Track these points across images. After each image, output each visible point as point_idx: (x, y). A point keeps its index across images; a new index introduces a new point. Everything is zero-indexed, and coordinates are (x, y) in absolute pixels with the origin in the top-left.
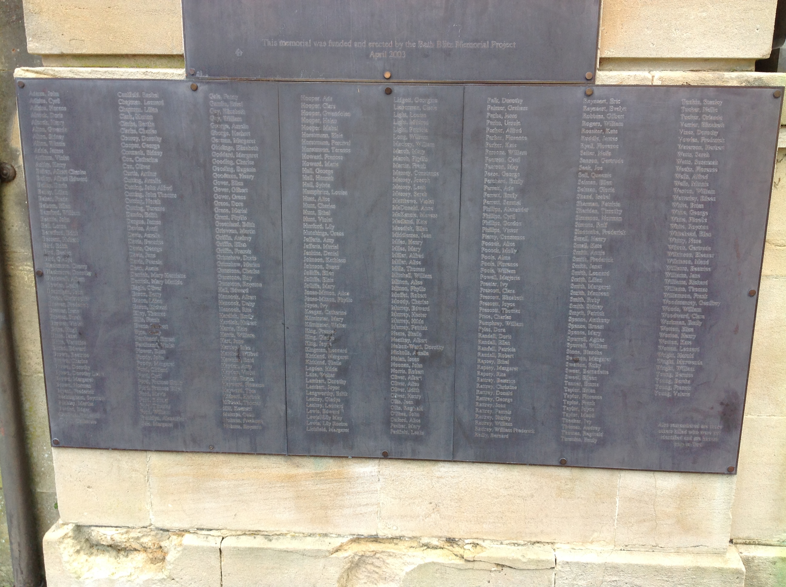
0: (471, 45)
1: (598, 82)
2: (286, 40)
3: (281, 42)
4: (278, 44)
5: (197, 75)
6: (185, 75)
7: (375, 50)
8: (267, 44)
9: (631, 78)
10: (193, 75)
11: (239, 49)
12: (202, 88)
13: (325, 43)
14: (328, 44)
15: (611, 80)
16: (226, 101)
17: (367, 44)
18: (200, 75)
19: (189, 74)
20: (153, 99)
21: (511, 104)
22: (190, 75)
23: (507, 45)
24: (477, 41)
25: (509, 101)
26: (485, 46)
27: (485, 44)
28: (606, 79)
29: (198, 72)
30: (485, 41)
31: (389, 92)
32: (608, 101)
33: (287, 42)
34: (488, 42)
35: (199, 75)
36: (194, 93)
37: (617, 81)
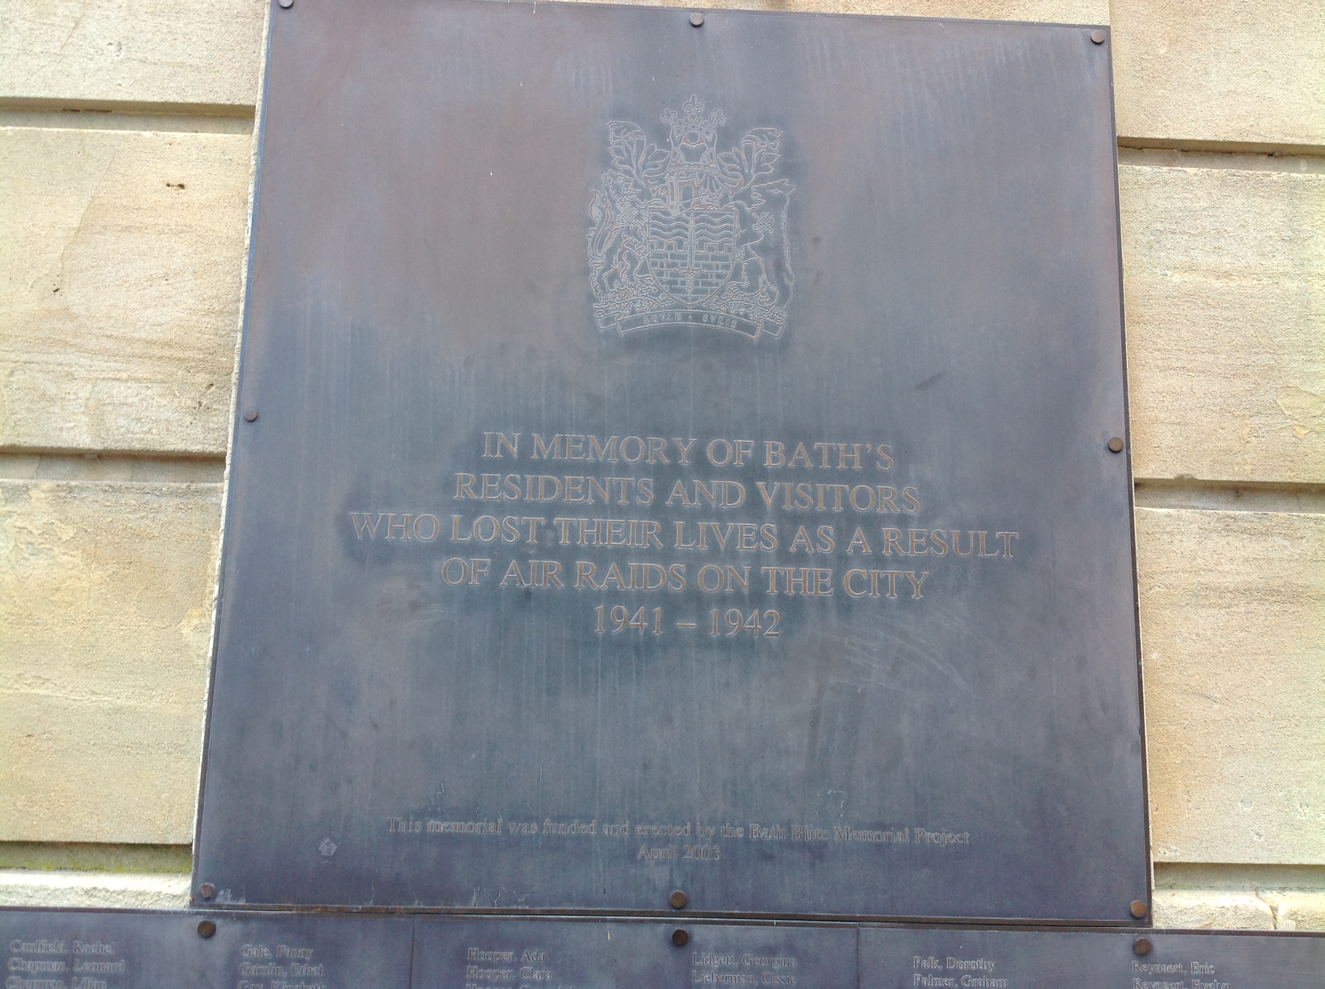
0: (870, 836)
1: (1158, 924)
2: (444, 820)
3: (432, 823)
4: (424, 828)
5: (219, 900)
6: (188, 898)
7: (652, 841)
8: (396, 827)
9: (1229, 914)
10: (208, 899)
11: (327, 840)
12: (226, 930)
13: (535, 826)
14: (541, 828)
15: (1185, 918)
16: (282, 962)
17: (632, 829)
18: (226, 899)
19: (201, 895)
20: (98, 958)
21: (970, 972)
22: (201, 897)
23: (949, 838)
24: (881, 826)
25: (963, 965)
26: (900, 838)
27: (899, 834)
28: (1174, 917)
29: (222, 893)
30: (901, 827)
31: (680, 940)
32: (1186, 966)
33: (446, 824)
34: (907, 830)
35: (224, 898)
36: (204, 943)
37: (1199, 921)
